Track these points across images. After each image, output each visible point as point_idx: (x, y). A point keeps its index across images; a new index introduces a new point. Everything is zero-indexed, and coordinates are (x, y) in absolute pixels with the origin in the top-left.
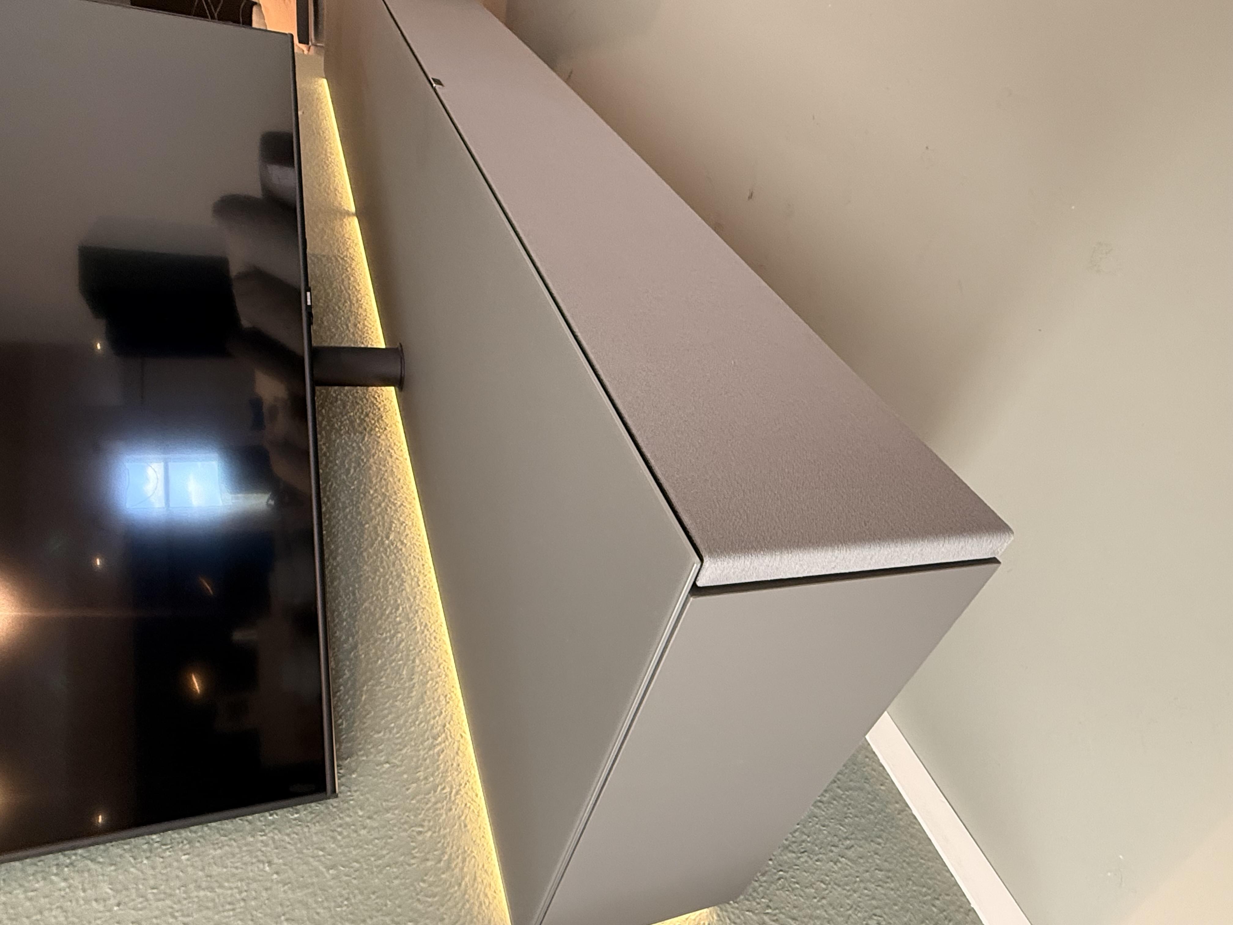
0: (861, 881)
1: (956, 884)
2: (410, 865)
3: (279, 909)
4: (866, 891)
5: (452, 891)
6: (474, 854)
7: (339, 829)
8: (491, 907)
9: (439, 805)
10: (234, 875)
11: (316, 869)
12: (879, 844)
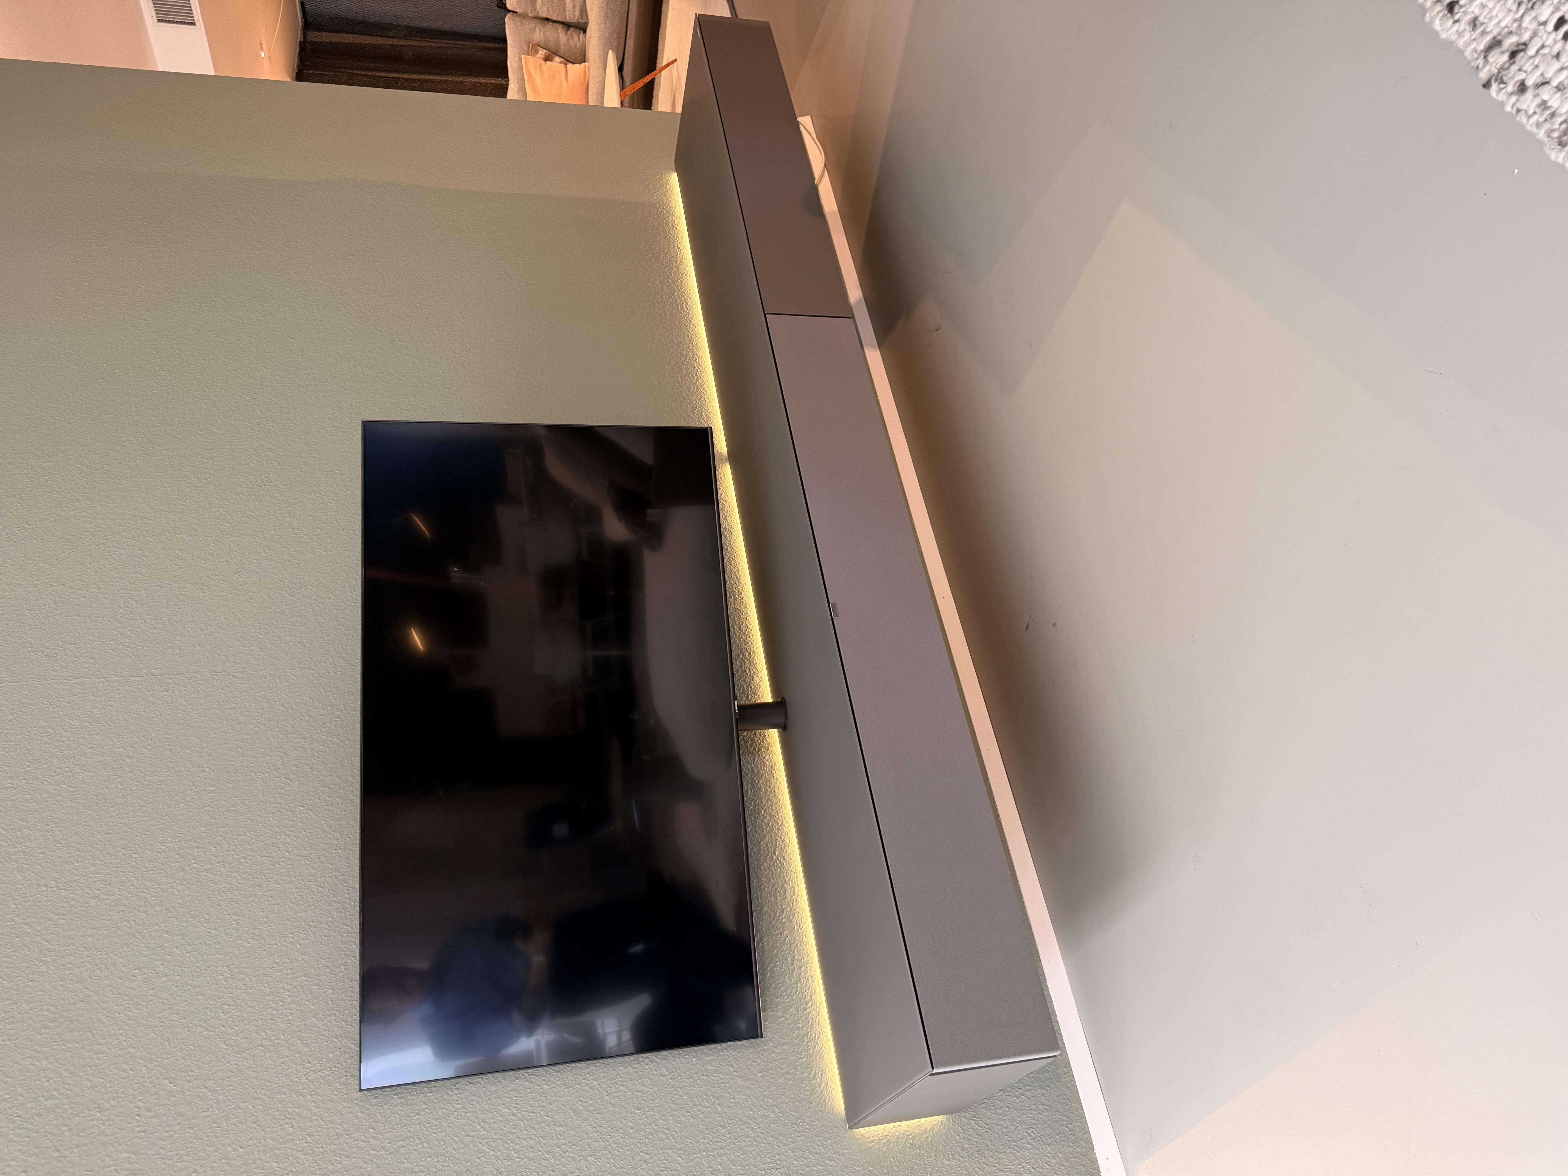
0: (1030, 1109)
1: (1085, 1117)
2: (797, 1074)
3: (739, 1089)
4: (1031, 1115)
5: (816, 1089)
6: (827, 1072)
7: (762, 1052)
8: (835, 1100)
9: (809, 1044)
10: (717, 1070)
11: (753, 1072)
12: (1047, 1090)
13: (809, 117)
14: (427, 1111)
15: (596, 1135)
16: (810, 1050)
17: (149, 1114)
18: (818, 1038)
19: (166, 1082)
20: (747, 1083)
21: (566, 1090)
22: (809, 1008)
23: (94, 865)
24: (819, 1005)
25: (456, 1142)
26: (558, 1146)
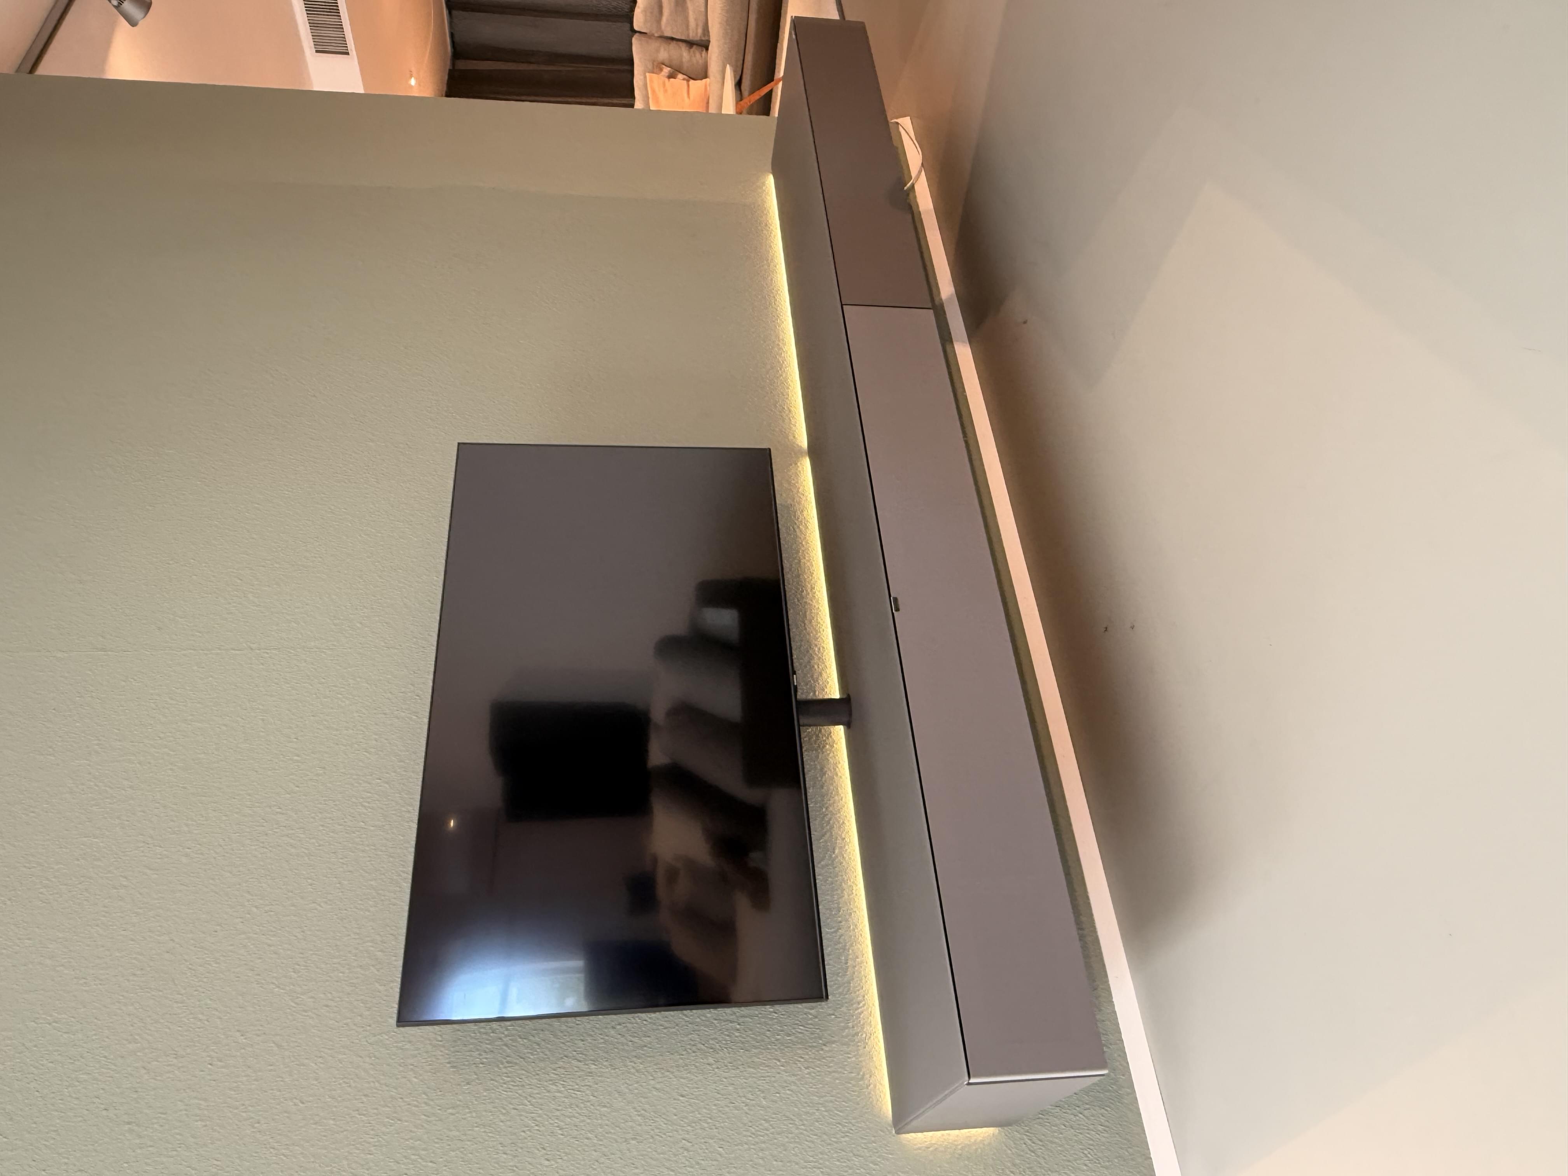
0: (1088, 1129)
3: (785, 1084)
4: (1088, 1135)
5: (863, 1091)
6: (876, 1074)
8: (882, 1103)
9: (859, 1044)
13: (909, 118)
14: (477, 1081)
15: (639, 1118)
16: (860, 1050)
17: (219, 1063)
18: (870, 1038)
19: (238, 1034)
20: (793, 1079)
21: (613, 1071)
22: (861, 1007)
23: (187, 825)
24: (871, 1005)
25: (504, 1114)
26: (601, 1126)
